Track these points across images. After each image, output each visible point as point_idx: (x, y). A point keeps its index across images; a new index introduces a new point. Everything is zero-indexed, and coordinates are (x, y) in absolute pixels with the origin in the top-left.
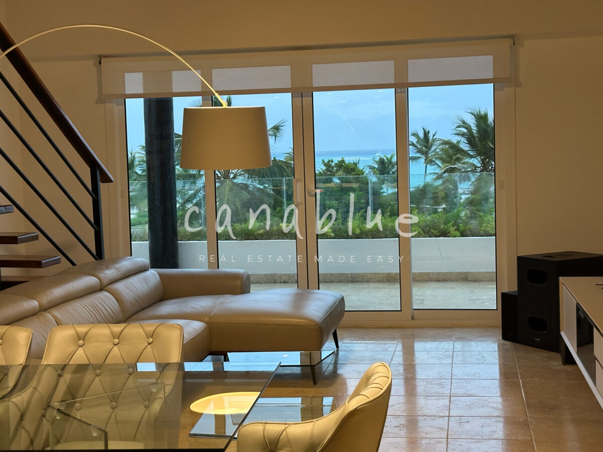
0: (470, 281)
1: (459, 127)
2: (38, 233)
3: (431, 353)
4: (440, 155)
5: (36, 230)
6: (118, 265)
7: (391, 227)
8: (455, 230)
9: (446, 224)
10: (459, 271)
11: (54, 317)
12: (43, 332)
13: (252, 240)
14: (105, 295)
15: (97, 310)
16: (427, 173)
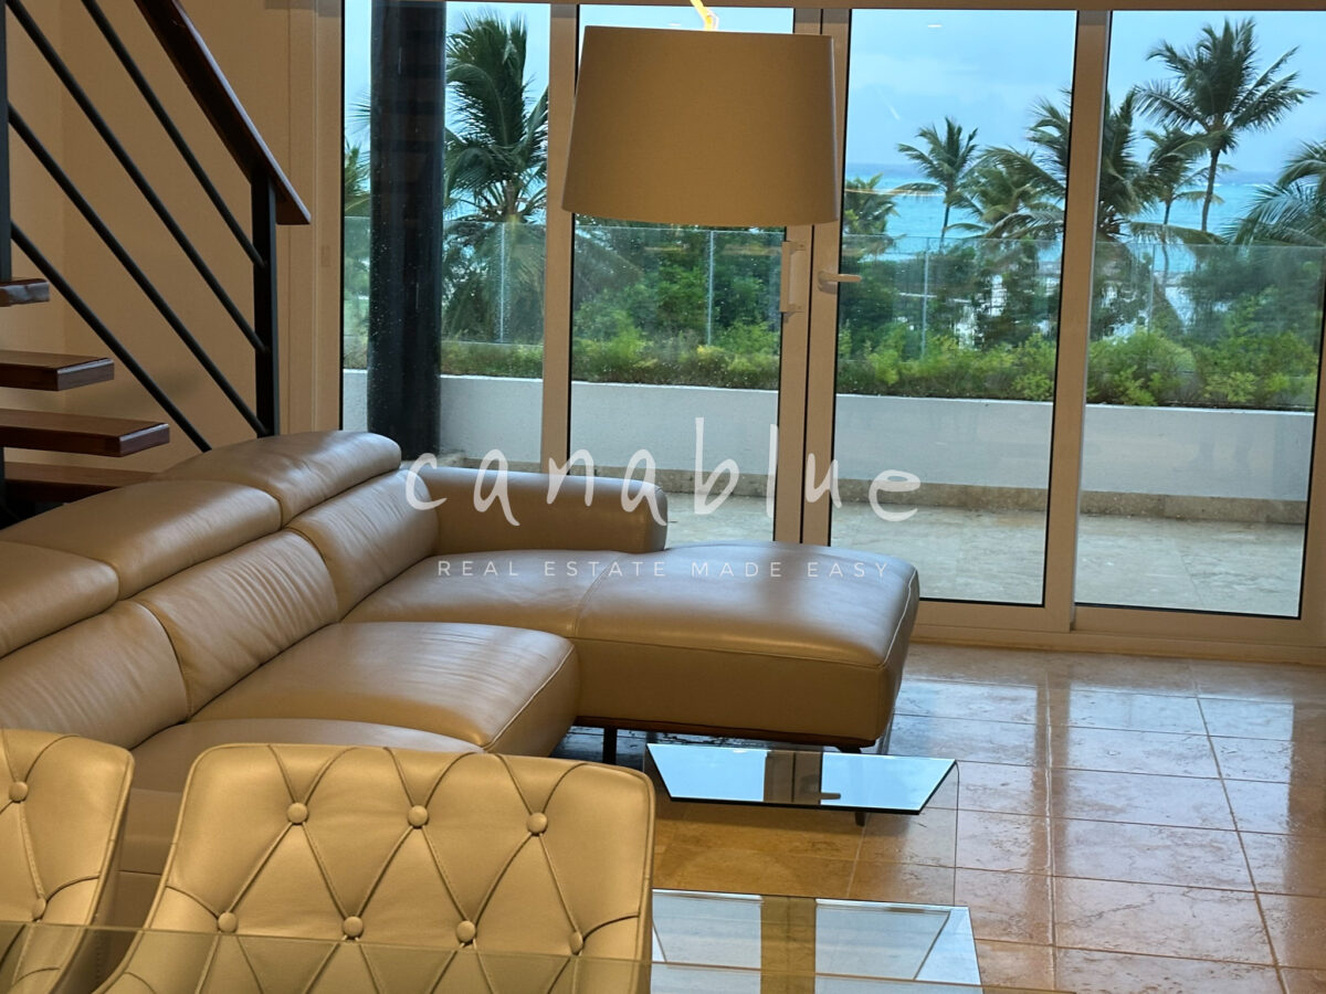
0: (1168, 518)
1: (1044, 123)
2: (114, 359)
3: (1149, 737)
4: (983, 185)
5: (108, 351)
6: (320, 457)
7: (977, 369)
8: (1141, 387)
9: (1118, 372)
10: (1144, 491)
11: (161, 617)
12: (130, 666)
13: (628, 382)
14: (292, 543)
15: (275, 590)
16: (949, 225)
